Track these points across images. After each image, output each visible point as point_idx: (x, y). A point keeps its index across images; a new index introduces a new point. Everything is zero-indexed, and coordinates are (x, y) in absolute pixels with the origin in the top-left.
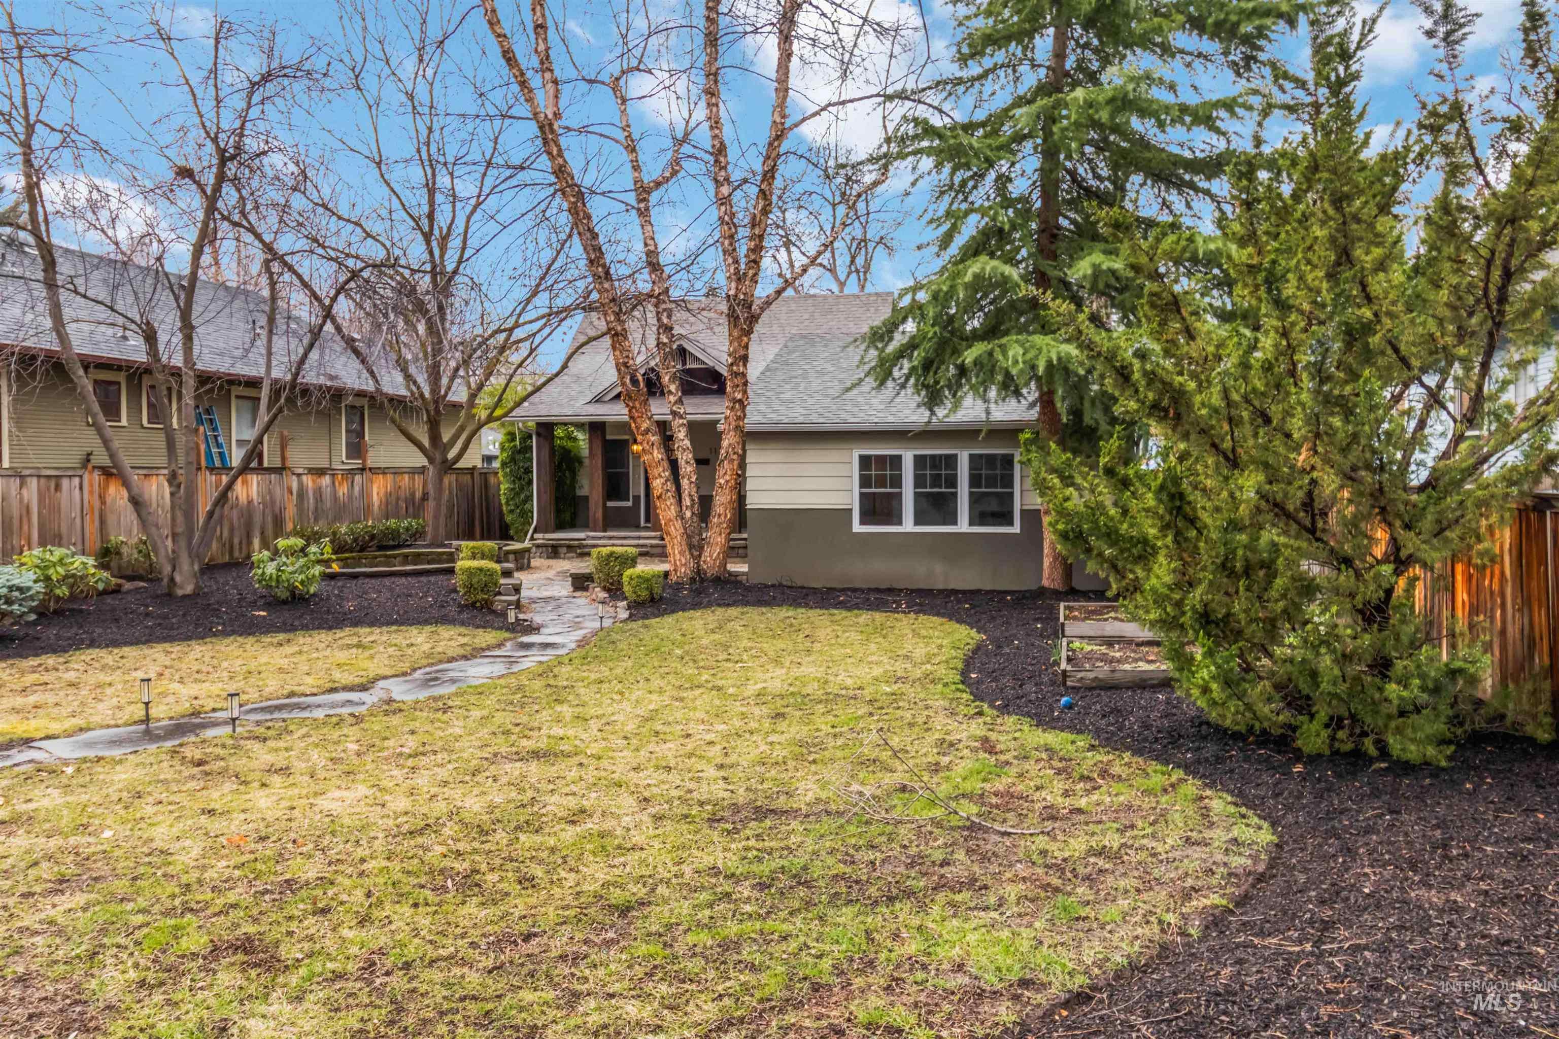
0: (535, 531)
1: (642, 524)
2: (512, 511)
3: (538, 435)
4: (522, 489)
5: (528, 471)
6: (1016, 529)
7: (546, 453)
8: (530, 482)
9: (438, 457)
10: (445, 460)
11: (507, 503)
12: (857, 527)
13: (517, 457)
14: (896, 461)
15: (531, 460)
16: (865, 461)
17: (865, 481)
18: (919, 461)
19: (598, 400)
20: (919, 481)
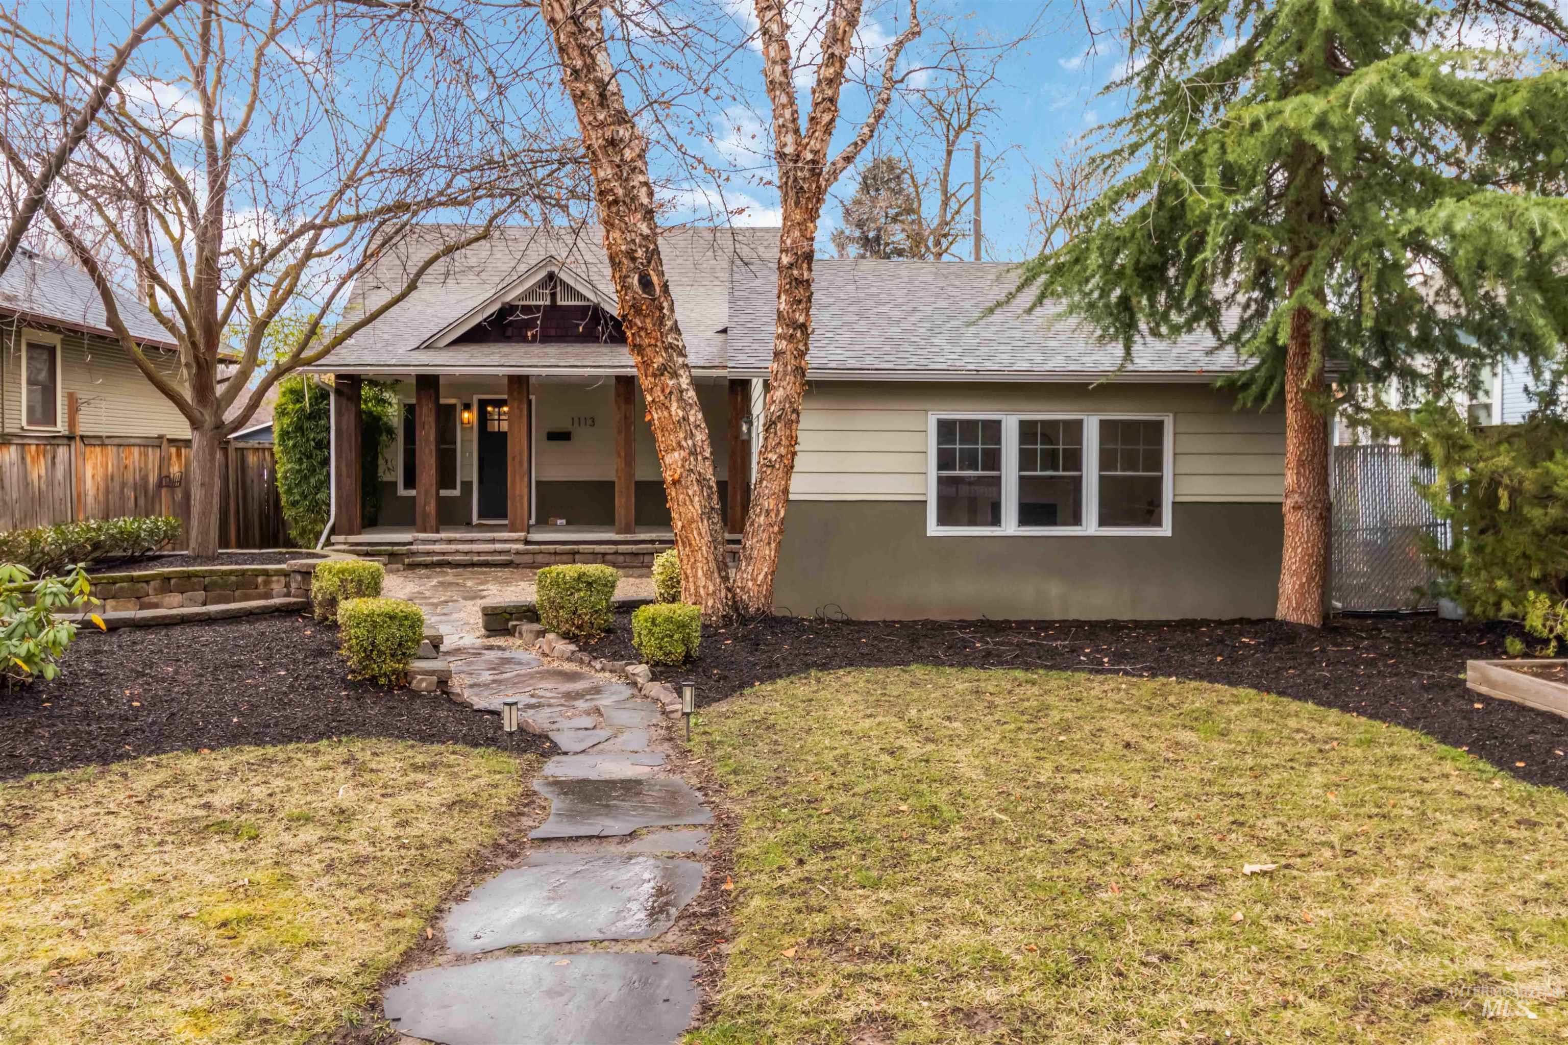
0: (333, 531)
1: (475, 520)
2: (294, 504)
3: (338, 392)
4: (313, 471)
5: (323, 445)
6: (1166, 530)
7: (350, 420)
8: (326, 462)
9: (208, 419)
10: (219, 426)
11: (289, 491)
12: (933, 529)
13: (306, 425)
14: (993, 429)
15: (328, 429)
16: (946, 429)
17: (945, 461)
18: (1027, 430)
19: (428, 345)
20: (1026, 460)
